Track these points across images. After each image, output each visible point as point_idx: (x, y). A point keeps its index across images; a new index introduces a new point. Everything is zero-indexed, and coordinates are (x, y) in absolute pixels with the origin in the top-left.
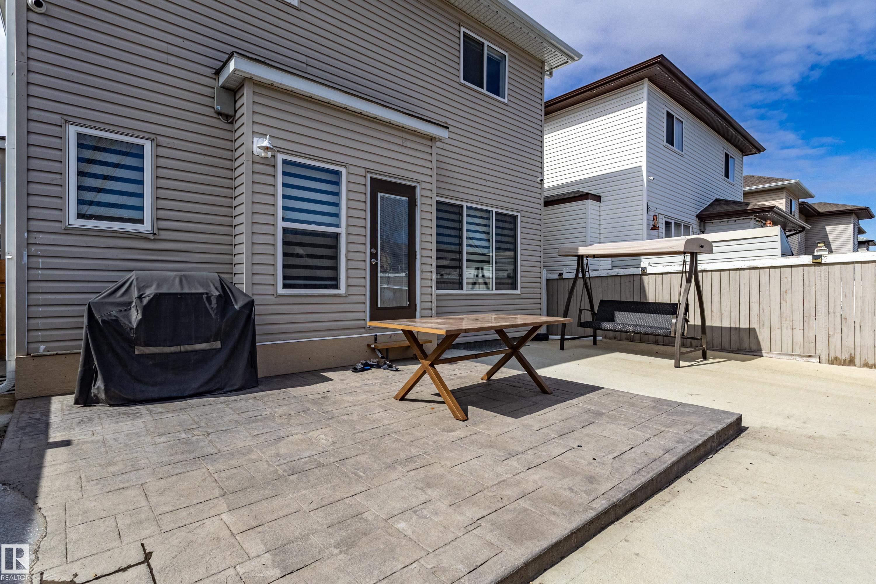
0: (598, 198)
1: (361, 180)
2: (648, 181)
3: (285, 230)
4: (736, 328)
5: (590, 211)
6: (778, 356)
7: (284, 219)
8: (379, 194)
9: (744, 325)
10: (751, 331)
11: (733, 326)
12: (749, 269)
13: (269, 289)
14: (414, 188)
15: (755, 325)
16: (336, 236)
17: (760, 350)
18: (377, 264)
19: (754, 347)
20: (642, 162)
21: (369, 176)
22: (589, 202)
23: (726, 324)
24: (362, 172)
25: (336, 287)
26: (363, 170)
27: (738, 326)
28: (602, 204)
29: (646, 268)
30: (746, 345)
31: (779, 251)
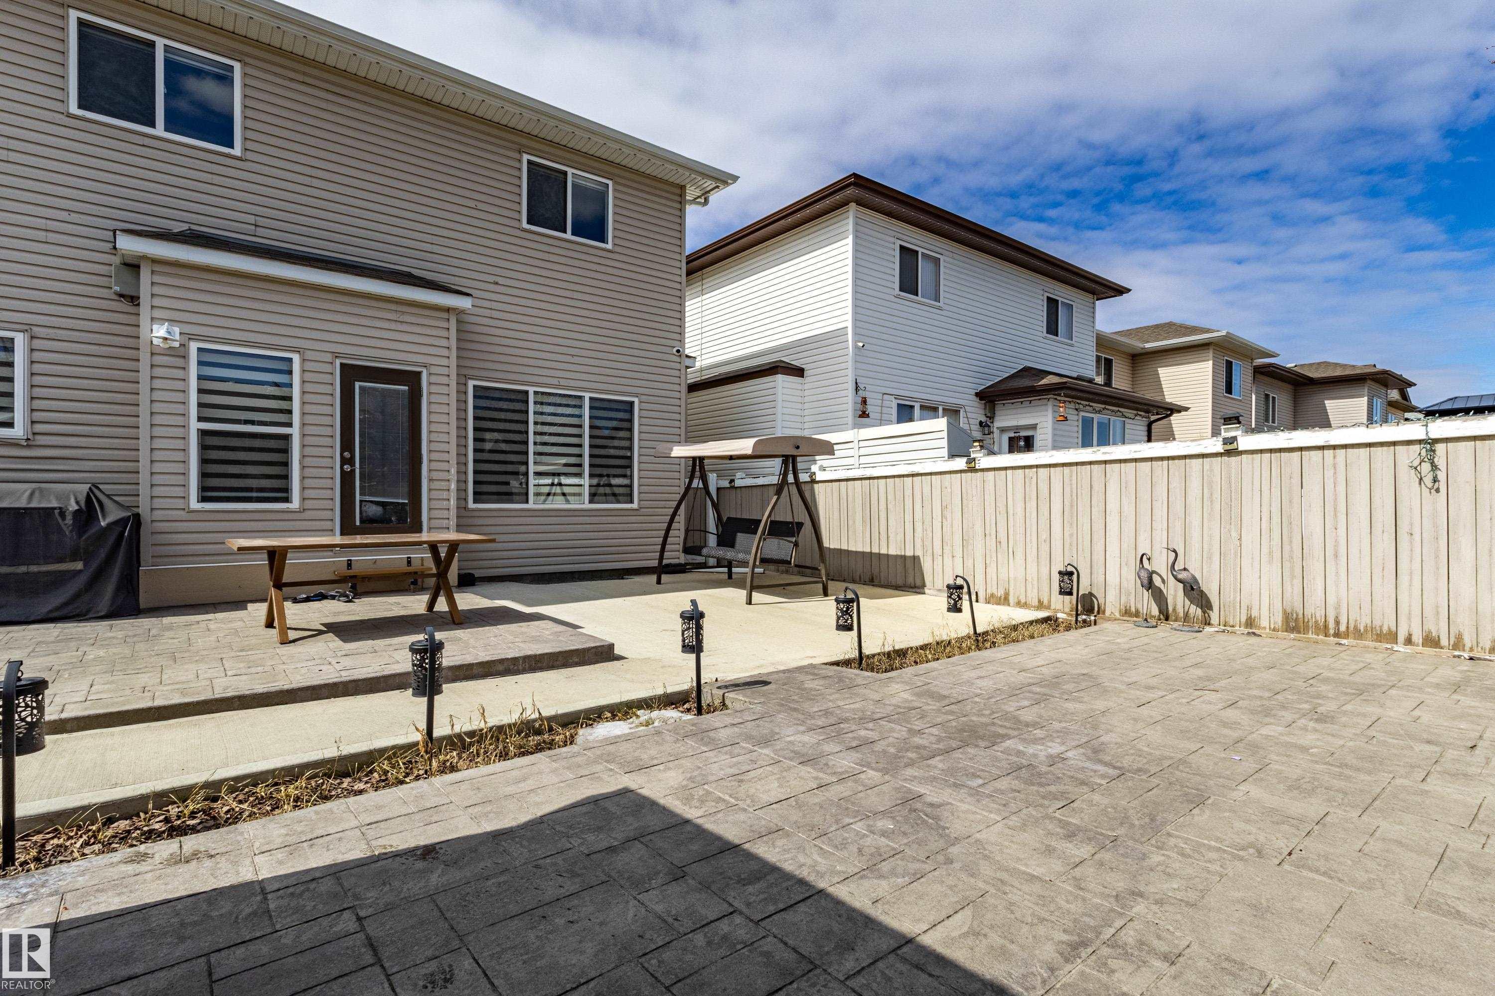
0: (799, 372)
1: (328, 368)
2: (856, 347)
3: (203, 433)
4: (901, 556)
5: (780, 391)
6: (939, 593)
7: (200, 419)
8: (357, 385)
9: (909, 553)
10: (915, 559)
11: (899, 553)
12: (913, 475)
13: (180, 503)
14: (419, 374)
15: (919, 553)
16: (287, 438)
17: (924, 585)
18: (353, 471)
19: (918, 583)
20: (847, 321)
21: (338, 362)
22: (780, 378)
23: (892, 552)
24: (328, 358)
25: (287, 500)
26: (329, 355)
27: (903, 554)
28: (807, 380)
29: (815, 473)
30: (910, 580)
31: (945, 452)
